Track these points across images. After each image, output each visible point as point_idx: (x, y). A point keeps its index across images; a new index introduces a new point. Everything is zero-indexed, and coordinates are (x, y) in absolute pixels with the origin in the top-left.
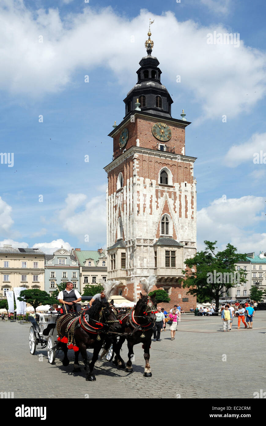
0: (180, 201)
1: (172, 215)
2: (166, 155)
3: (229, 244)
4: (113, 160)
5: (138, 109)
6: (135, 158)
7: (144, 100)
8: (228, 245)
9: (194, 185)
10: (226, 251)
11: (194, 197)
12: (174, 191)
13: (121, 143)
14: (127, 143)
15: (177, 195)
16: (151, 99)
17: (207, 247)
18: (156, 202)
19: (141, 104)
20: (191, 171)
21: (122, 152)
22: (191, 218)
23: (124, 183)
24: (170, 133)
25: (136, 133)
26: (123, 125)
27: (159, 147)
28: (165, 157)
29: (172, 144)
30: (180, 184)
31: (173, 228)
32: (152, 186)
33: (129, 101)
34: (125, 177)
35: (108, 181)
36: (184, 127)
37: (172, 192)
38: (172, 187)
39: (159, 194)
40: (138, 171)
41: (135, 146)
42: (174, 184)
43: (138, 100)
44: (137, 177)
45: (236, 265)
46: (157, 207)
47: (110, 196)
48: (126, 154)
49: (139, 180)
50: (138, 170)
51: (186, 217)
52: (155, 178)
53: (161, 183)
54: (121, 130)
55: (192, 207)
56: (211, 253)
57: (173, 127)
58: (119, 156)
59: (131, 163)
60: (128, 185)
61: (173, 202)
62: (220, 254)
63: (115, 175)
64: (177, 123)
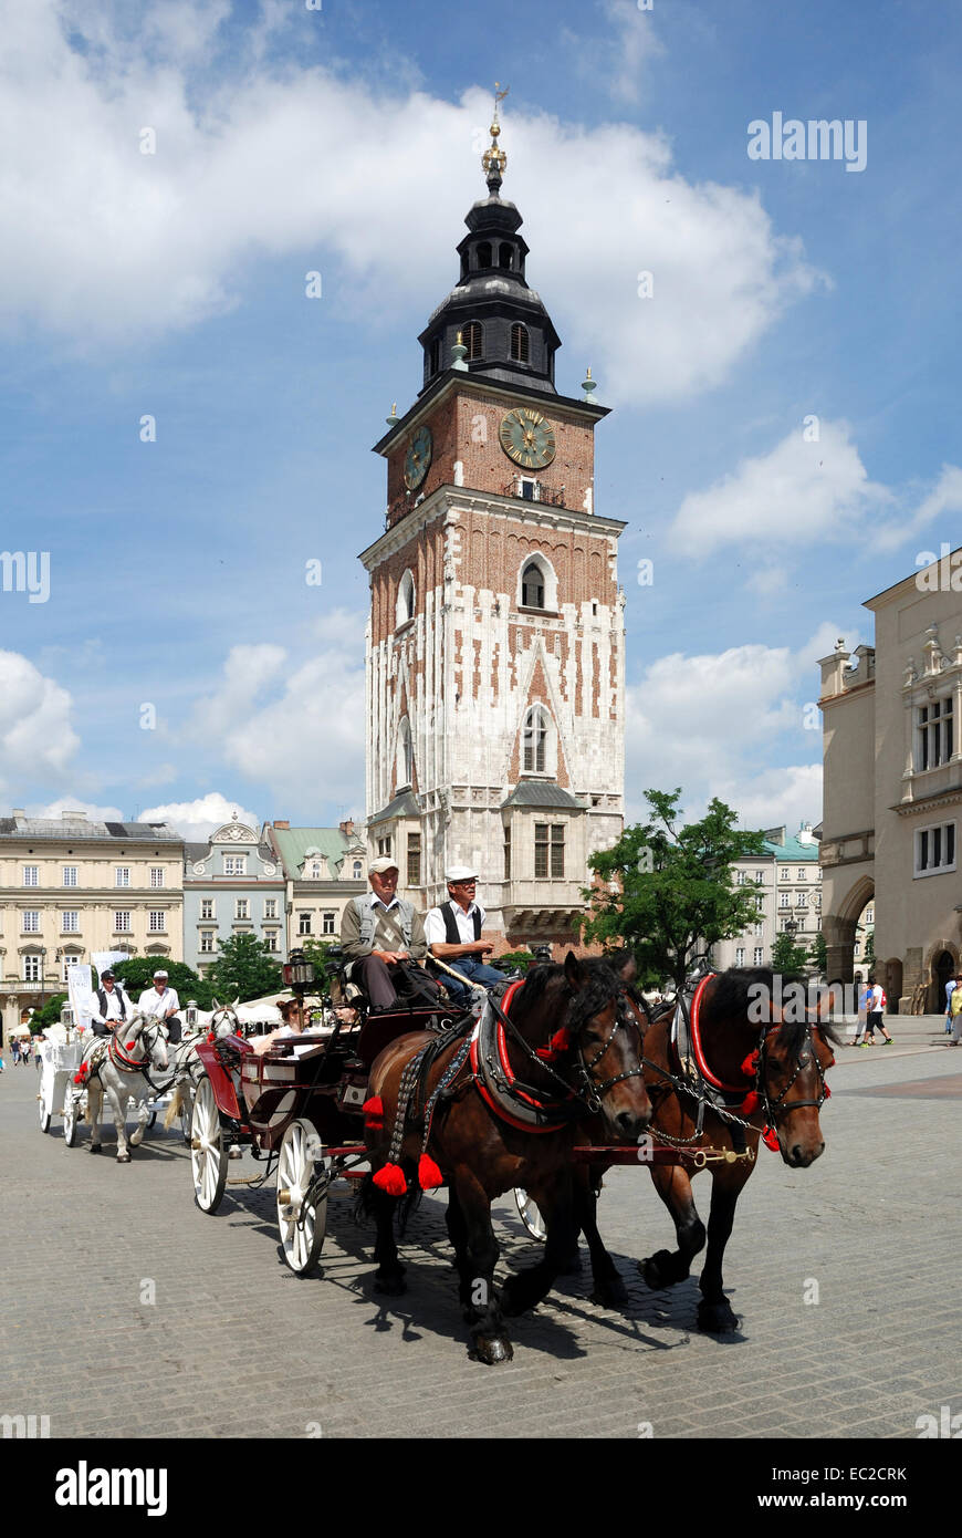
0: (578, 661)
1: (556, 707)
2: (541, 513)
3: (715, 800)
4: (387, 531)
5: (461, 365)
6: (450, 524)
7: (478, 335)
8: (712, 804)
9: (618, 609)
10: (708, 821)
11: (620, 648)
12: (560, 629)
13: (410, 475)
14: (426, 475)
15: (571, 644)
16: (497, 332)
17: (653, 810)
18: (511, 665)
19: (469, 348)
20: (611, 565)
21: (412, 504)
22: (608, 715)
23: (417, 605)
24: (552, 444)
25: (454, 444)
26: (416, 417)
27: (520, 488)
28: (535, 520)
29: (557, 478)
30: (578, 607)
31: (559, 751)
32: (498, 615)
33: (433, 340)
34: (421, 583)
35: (373, 600)
36: (590, 423)
37: (556, 632)
38: (555, 616)
39: (519, 639)
40: (457, 566)
41: (452, 484)
42: (560, 607)
43: (460, 335)
44: (456, 585)
45: (734, 869)
46: (514, 682)
47: (376, 648)
48: (424, 512)
49: (460, 593)
50: (458, 561)
51: (596, 714)
52: (506, 587)
53: (524, 603)
54: (410, 434)
55: (611, 682)
56: (665, 828)
57: (561, 424)
58: (405, 516)
59: (439, 539)
60: (429, 611)
61: (556, 665)
62: (689, 833)
63: (391, 580)
64: (571, 412)
